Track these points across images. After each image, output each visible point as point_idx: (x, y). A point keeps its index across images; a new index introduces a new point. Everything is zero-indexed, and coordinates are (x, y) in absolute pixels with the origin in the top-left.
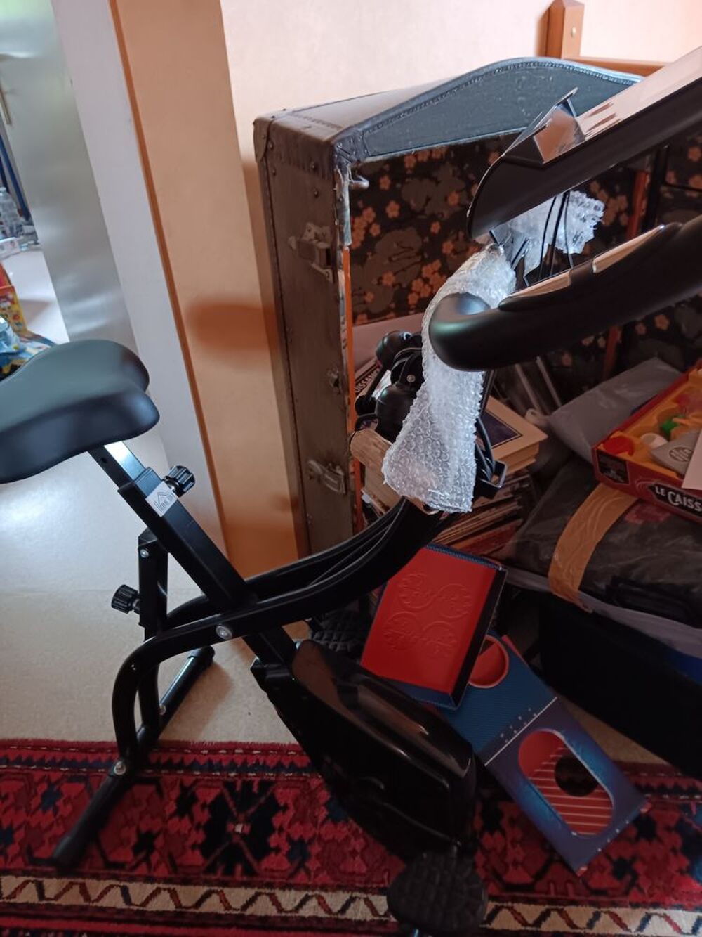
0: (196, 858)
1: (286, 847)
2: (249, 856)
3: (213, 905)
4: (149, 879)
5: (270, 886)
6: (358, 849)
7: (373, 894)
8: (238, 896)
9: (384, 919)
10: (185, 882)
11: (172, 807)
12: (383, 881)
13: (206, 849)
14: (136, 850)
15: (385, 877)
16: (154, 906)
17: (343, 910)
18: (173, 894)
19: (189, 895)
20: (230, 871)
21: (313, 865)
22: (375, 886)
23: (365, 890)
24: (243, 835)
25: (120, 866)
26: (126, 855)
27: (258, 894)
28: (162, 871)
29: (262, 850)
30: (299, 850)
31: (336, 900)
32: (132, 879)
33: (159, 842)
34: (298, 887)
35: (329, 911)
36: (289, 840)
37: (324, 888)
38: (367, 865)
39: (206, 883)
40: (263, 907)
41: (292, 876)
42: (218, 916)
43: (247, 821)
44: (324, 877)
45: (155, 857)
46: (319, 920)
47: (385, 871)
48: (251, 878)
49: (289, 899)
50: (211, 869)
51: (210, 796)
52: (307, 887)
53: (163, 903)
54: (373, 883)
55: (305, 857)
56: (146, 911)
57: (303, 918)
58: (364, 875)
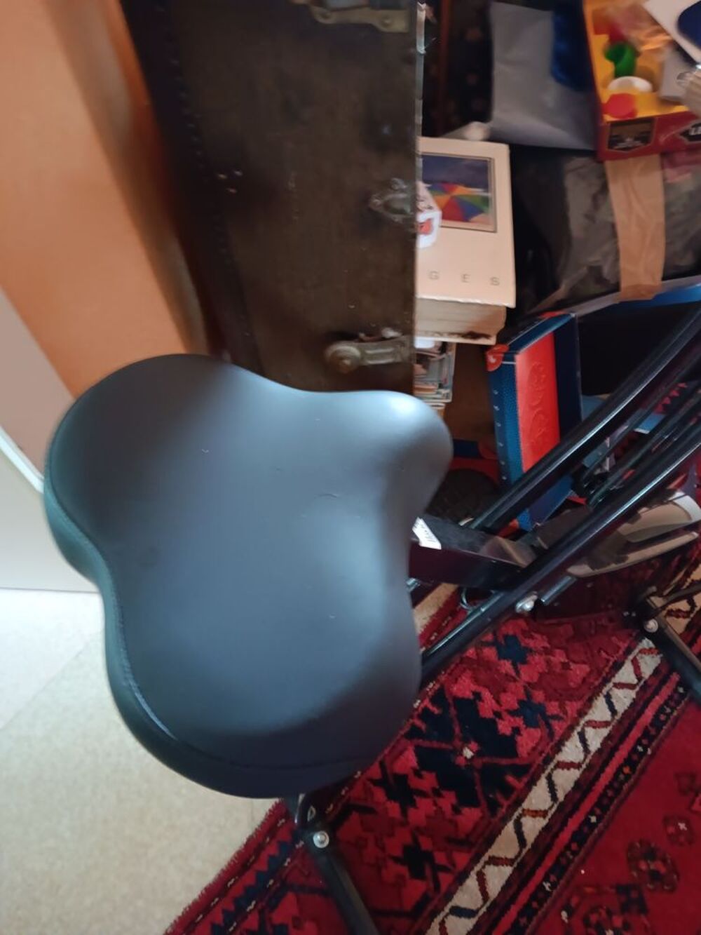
0: (471, 815)
1: (519, 722)
2: (504, 762)
3: (532, 827)
4: (461, 878)
5: (548, 760)
6: (564, 659)
7: (614, 676)
8: (539, 797)
9: (642, 683)
10: (490, 842)
11: (394, 809)
12: (608, 661)
13: (467, 799)
14: (418, 874)
15: (603, 654)
16: (495, 887)
17: (613, 711)
18: (495, 861)
19: (506, 845)
20: (507, 790)
21: (553, 708)
22: (607, 669)
23: (606, 680)
24: (478, 754)
25: (425, 899)
26: (416, 889)
27: (549, 778)
28: (461, 859)
29: (508, 745)
30: (529, 712)
31: (600, 711)
32: (449, 895)
33: (426, 844)
34: (566, 736)
35: (606, 724)
36: (513, 713)
37: (582, 713)
38: (584, 663)
39: (505, 820)
40: (566, 780)
41: (551, 734)
42: (546, 829)
43: (466, 742)
44: (572, 707)
45: (440, 858)
46: (609, 738)
47: (599, 652)
48: (529, 773)
49: (572, 751)
50: (493, 807)
51: (410, 759)
52: (571, 728)
53: (497, 877)
54: (603, 669)
55: (541, 710)
56: (495, 900)
57: (599, 751)
58: (591, 672)
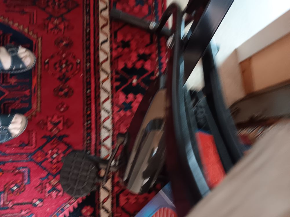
0: (121, 66)
1: (128, 101)
2: (123, 87)
3: (103, 76)
4: (111, 49)
5: (112, 97)
8: (107, 85)
10: (112, 64)
11: (141, 52)
13: (125, 69)
14: (122, 42)
16: (101, 54)
17: (104, 127)
18: (106, 60)
19: (107, 66)
20: (117, 80)
21: (122, 113)
23: (113, 135)
24: (131, 83)
25: (116, 36)
26: (120, 38)
27: (108, 93)
28: (115, 54)
29: (126, 92)
30: (127, 106)
31: (108, 124)
32: (111, 43)
33: (126, 50)
34: (112, 108)
35: (104, 121)
36: (131, 103)
37: (113, 119)
39: (112, 72)
40: (104, 96)
41: (117, 105)
42: (99, 78)
43: (138, 84)
44: (117, 118)
45: (120, 50)
46: (100, 118)
48: (115, 89)
49: (108, 105)
50: (117, 73)
52: (113, 112)
53: (102, 57)
55: (125, 109)
56: (99, 51)
57: (100, 112)
